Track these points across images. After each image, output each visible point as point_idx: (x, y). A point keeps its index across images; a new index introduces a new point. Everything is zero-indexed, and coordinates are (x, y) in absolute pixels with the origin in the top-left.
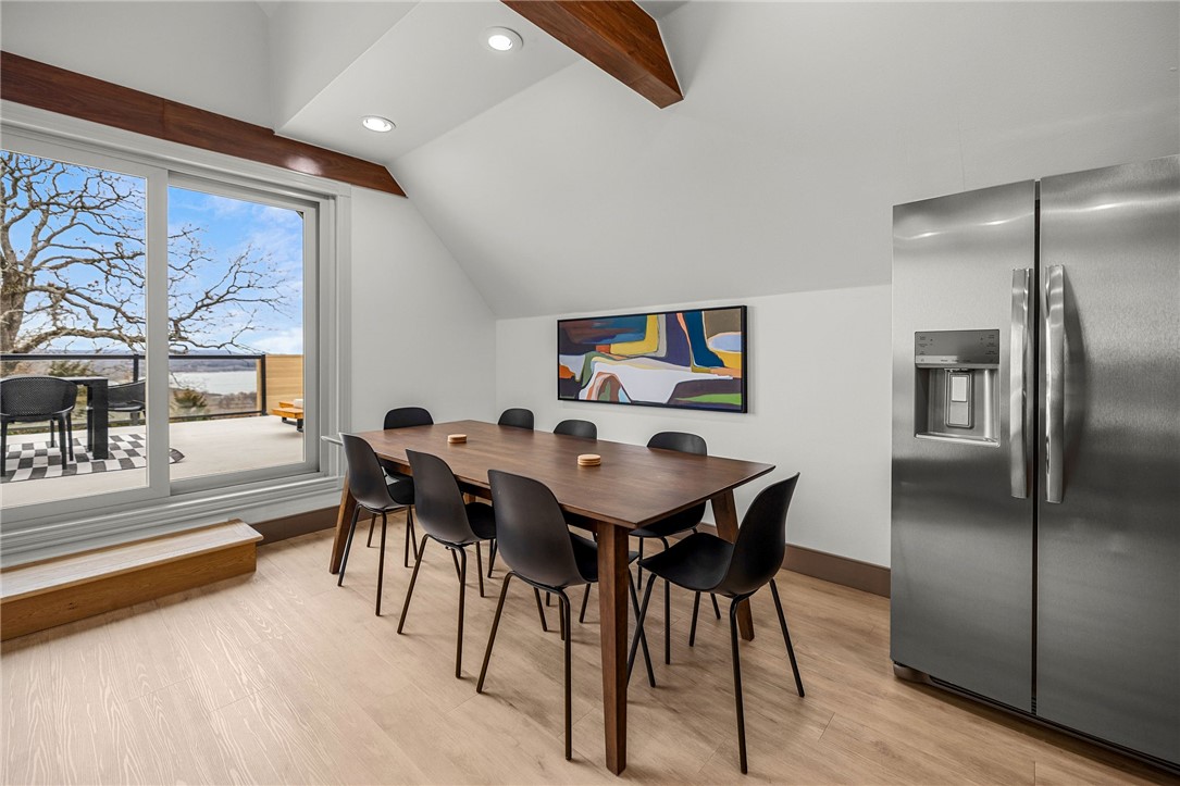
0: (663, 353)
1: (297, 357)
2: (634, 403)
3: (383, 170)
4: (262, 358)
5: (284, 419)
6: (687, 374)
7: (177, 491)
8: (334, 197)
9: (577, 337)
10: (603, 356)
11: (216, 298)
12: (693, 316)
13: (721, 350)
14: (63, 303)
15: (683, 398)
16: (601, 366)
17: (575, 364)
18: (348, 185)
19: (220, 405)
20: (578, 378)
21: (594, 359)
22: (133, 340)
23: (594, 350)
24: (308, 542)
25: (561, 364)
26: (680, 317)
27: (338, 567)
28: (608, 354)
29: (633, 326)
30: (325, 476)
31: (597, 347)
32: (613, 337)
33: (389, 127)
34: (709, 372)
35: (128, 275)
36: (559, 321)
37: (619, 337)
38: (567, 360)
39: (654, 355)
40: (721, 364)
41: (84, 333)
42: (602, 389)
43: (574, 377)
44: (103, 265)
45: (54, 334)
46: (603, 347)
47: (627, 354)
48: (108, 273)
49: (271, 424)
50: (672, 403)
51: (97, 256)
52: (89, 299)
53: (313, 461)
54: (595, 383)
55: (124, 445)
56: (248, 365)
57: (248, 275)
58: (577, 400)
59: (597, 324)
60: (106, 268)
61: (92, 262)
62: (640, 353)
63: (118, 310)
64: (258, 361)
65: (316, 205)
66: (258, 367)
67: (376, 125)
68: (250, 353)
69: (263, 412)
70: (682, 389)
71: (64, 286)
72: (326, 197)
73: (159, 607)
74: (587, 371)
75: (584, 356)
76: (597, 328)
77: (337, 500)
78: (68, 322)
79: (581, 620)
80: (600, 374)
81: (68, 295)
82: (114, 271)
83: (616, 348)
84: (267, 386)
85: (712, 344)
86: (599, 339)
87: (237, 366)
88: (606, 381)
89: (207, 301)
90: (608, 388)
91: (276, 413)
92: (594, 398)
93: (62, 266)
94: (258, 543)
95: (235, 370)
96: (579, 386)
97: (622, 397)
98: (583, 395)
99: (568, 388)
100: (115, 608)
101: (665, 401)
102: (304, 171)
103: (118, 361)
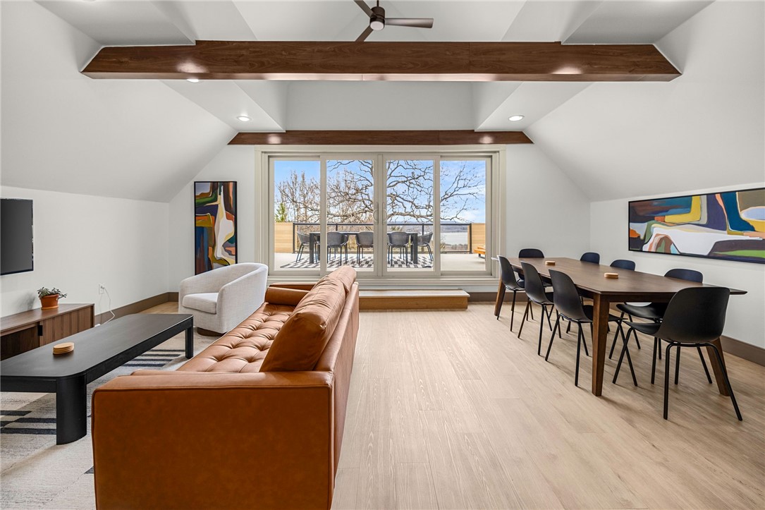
0: (704, 221)
1: (483, 224)
2: (682, 255)
3: (521, 133)
4: (470, 225)
5: (480, 255)
6: (723, 236)
7: (443, 274)
8: (498, 152)
9: (641, 211)
10: (660, 223)
11: (449, 194)
12: (729, 197)
13: (751, 219)
14: (395, 201)
15: (720, 252)
16: (658, 230)
17: (640, 229)
18: (504, 145)
19: (452, 248)
20: (642, 237)
21: (653, 226)
22: (418, 217)
23: (654, 219)
24: (487, 304)
25: (631, 228)
26: (718, 197)
27: (497, 314)
28: (663, 223)
29: (683, 204)
30: (495, 278)
31: (656, 218)
32: (667, 211)
33: (521, 118)
34: (743, 235)
35: (416, 186)
36: (629, 202)
37: (671, 211)
38: (634, 226)
39: (697, 223)
40: (752, 229)
41: (401, 214)
42: (659, 245)
43: (639, 237)
44: (408, 183)
45: (393, 215)
46: (659, 218)
47: (677, 221)
48: (409, 186)
49: (474, 257)
50: (711, 255)
51: (406, 179)
52: (403, 199)
53: (490, 272)
54: (653, 241)
55: (421, 260)
56: (464, 229)
57: (463, 181)
58: (641, 251)
59: (655, 203)
60: (408, 184)
61: (404, 182)
62: (687, 221)
63: (412, 203)
64: (468, 227)
65: (491, 157)
66: (468, 230)
67: (516, 118)
68: (464, 223)
69: (471, 252)
70: (719, 246)
71: (395, 193)
72: (495, 152)
73: (438, 311)
74: (648, 234)
75: (646, 224)
76: (655, 206)
77: (496, 289)
78: (396, 210)
79: (610, 358)
80: (657, 235)
81: (397, 198)
82: (412, 185)
83: (668, 218)
84: (472, 239)
85: (744, 215)
86: (657, 212)
87: (460, 230)
88: (661, 239)
89: (446, 196)
90: (663, 244)
91: (476, 252)
92: (653, 250)
93: (395, 185)
94: (468, 298)
95: (458, 231)
96: (643, 242)
97: (673, 250)
98: (646, 248)
99: (636, 243)
100: (427, 308)
101: (706, 253)
102: (487, 144)
103: (412, 227)
